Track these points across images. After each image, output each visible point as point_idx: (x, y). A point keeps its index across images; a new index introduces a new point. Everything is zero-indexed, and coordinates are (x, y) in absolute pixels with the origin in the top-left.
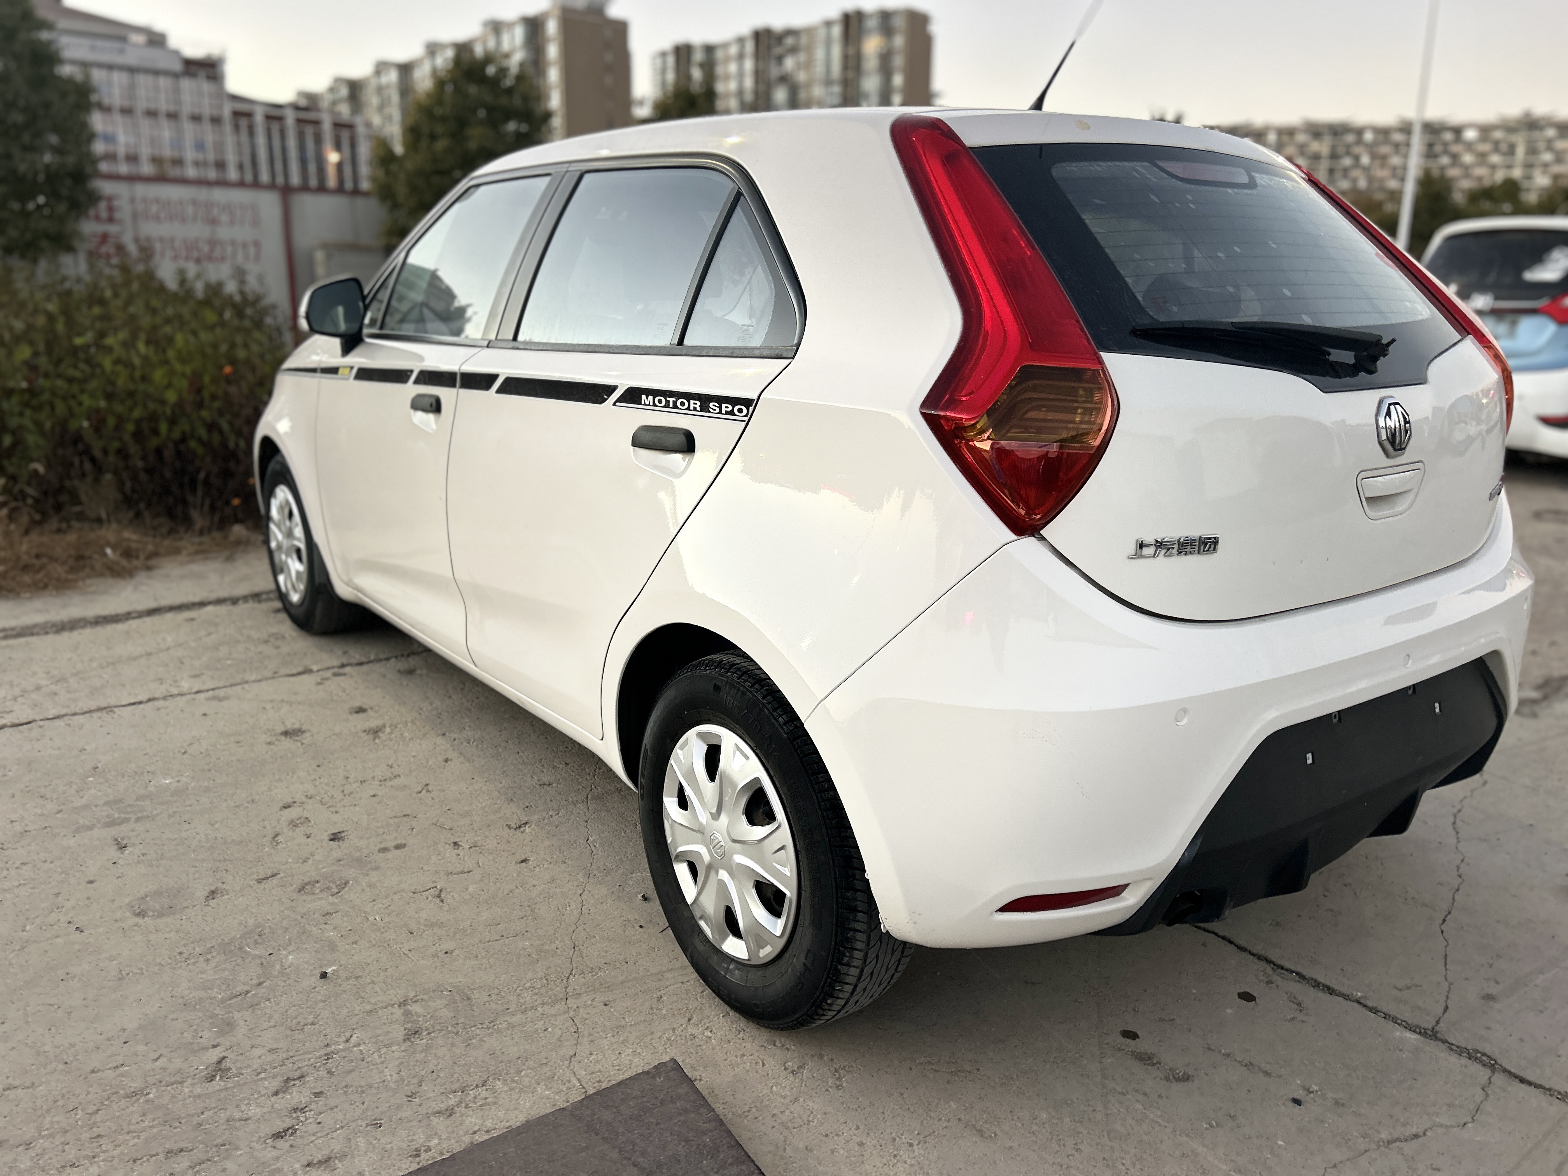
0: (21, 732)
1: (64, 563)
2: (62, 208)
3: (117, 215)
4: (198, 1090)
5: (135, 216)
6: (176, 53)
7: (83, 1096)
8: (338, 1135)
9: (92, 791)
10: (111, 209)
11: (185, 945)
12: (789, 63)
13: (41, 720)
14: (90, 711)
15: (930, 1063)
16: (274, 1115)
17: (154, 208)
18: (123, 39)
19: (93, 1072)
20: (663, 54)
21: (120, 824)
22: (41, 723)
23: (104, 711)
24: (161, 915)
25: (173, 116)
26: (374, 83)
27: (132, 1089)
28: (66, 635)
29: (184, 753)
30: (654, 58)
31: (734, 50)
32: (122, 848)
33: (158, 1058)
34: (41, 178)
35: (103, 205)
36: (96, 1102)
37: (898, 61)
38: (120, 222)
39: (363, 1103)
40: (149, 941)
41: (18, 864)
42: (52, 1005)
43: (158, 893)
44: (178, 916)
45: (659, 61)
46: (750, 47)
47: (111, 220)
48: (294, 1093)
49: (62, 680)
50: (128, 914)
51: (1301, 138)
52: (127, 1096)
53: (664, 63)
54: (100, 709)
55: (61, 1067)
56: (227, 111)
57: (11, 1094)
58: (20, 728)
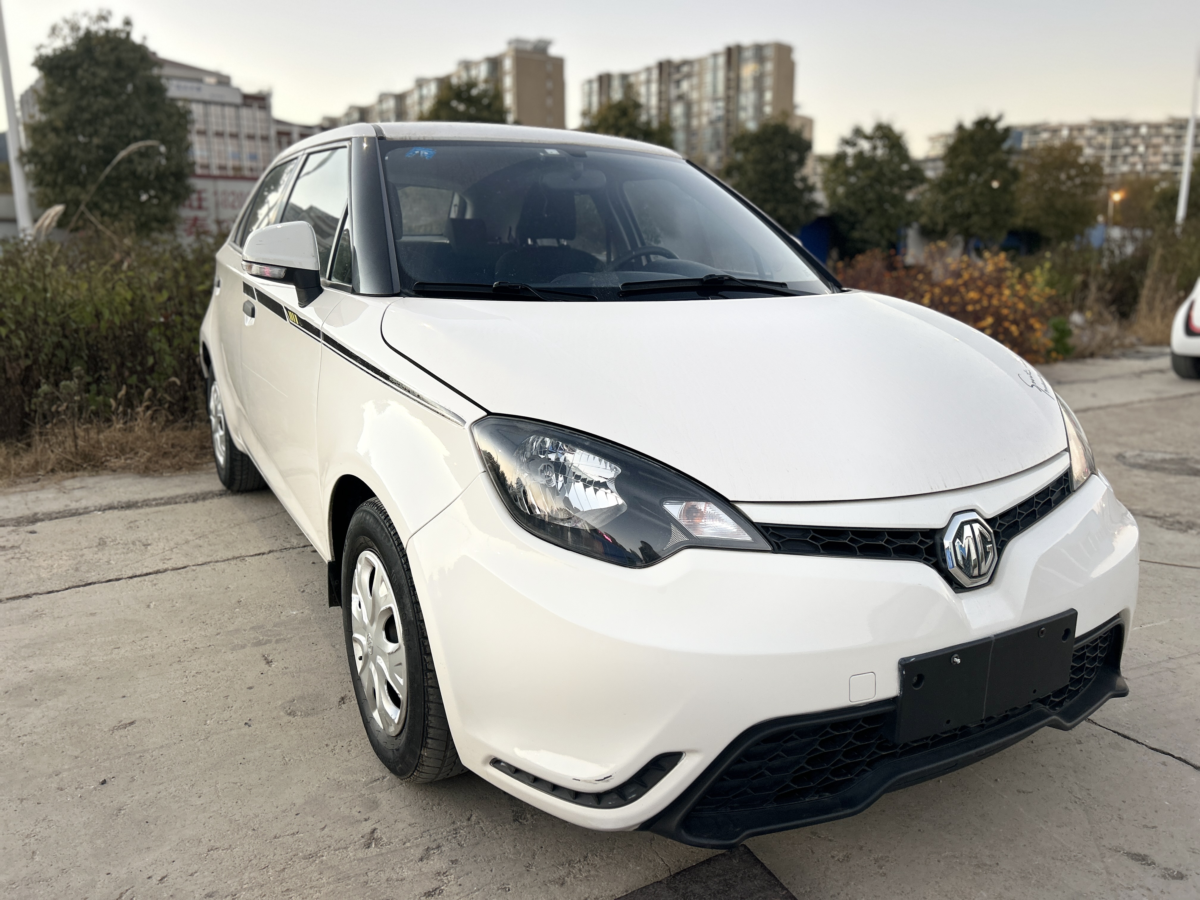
0: (179, 573)
1: (191, 452)
2: (167, 198)
3: (204, 204)
4: (360, 855)
5: (217, 205)
6: (238, 90)
7: (271, 857)
8: (477, 895)
9: (240, 619)
10: (200, 200)
11: (329, 739)
12: (685, 86)
13: (193, 565)
14: (228, 560)
15: (955, 857)
16: (423, 877)
17: (231, 199)
18: (200, 81)
19: (275, 837)
20: (590, 82)
21: (265, 644)
22: (194, 568)
23: (238, 560)
24: (307, 715)
25: (234, 136)
26: (377, 108)
27: (309, 853)
28: (200, 503)
29: (303, 591)
30: (583, 85)
31: (643, 77)
32: (269, 662)
33: (324, 827)
34: (152, 177)
35: (194, 196)
36: (282, 861)
37: (769, 82)
38: (206, 209)
39: (491, 871)
40: (302, 735)
41: (194, 672)
42: (236, 783)
43: (302, 698)
44: (320, 716)
45: (587, 87)
46: (655, 75)
47: (200, 207)
48: (436, 860)
49: (202, 536)
50: (282, 713)
51: (1088, 133)
52: (305, 858)
53: (591, 89)
54: (234, 558)
55: (250, 833)
56: (273, 132)
57: (215, 854)
58: (179, 571)
